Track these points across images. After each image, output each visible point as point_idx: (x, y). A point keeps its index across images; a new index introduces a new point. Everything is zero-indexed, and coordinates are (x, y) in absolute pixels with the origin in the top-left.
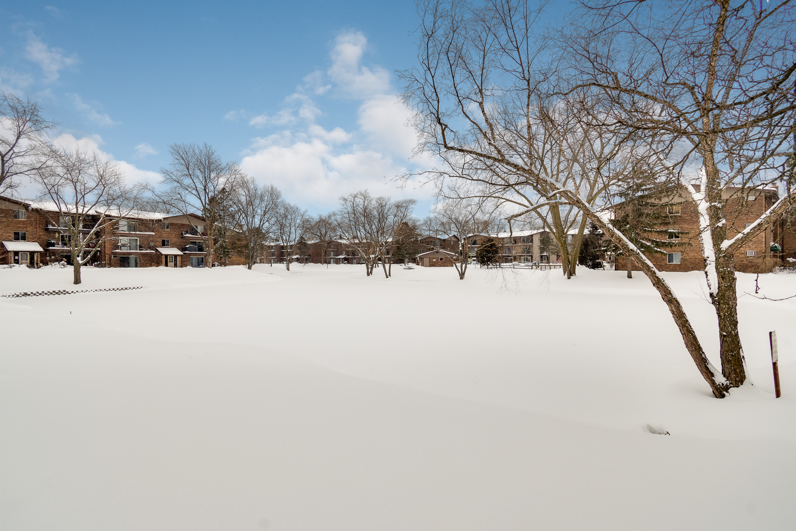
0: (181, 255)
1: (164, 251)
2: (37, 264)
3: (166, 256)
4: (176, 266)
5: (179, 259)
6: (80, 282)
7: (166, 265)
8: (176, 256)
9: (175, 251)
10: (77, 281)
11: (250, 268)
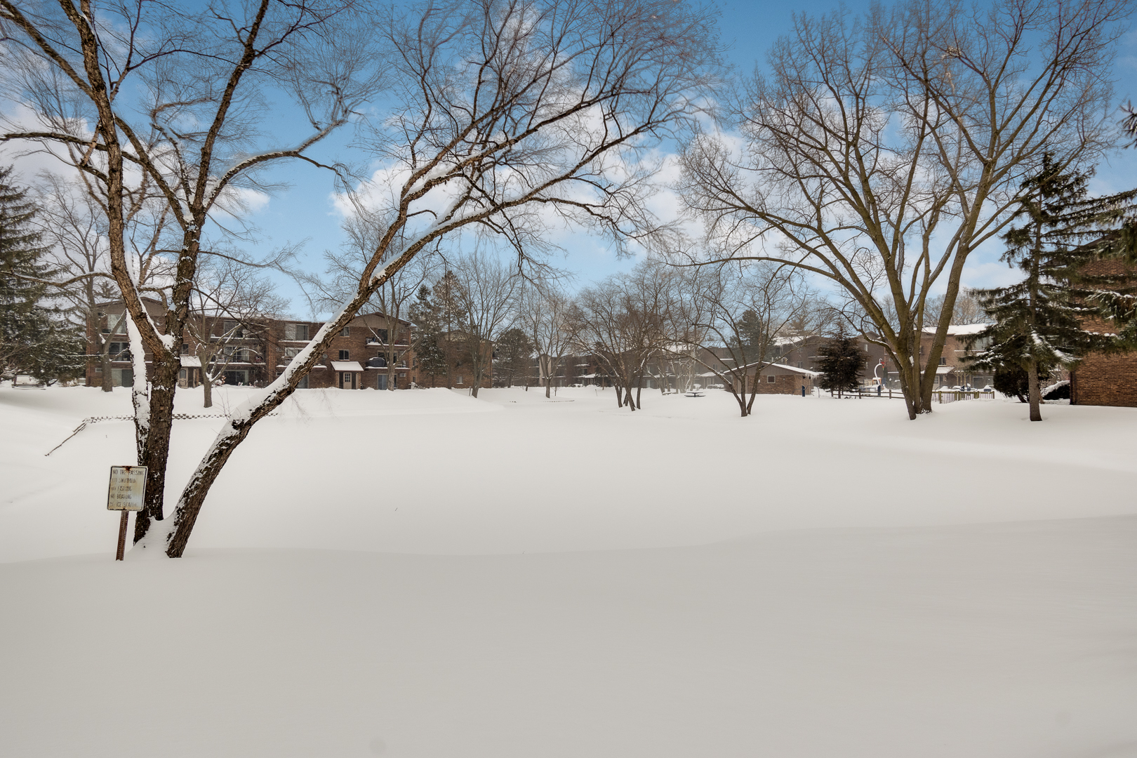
0: (361, 372)
1: (339, 366)
2: (196, 383)
3: (341, 373)
4: (354, 387)
5: (358, 377)
6: (211, 405)
7: (341, 387)
8: (354, 373)
9: (355, 366)
10: (208, 403)
11: (475, 394)
